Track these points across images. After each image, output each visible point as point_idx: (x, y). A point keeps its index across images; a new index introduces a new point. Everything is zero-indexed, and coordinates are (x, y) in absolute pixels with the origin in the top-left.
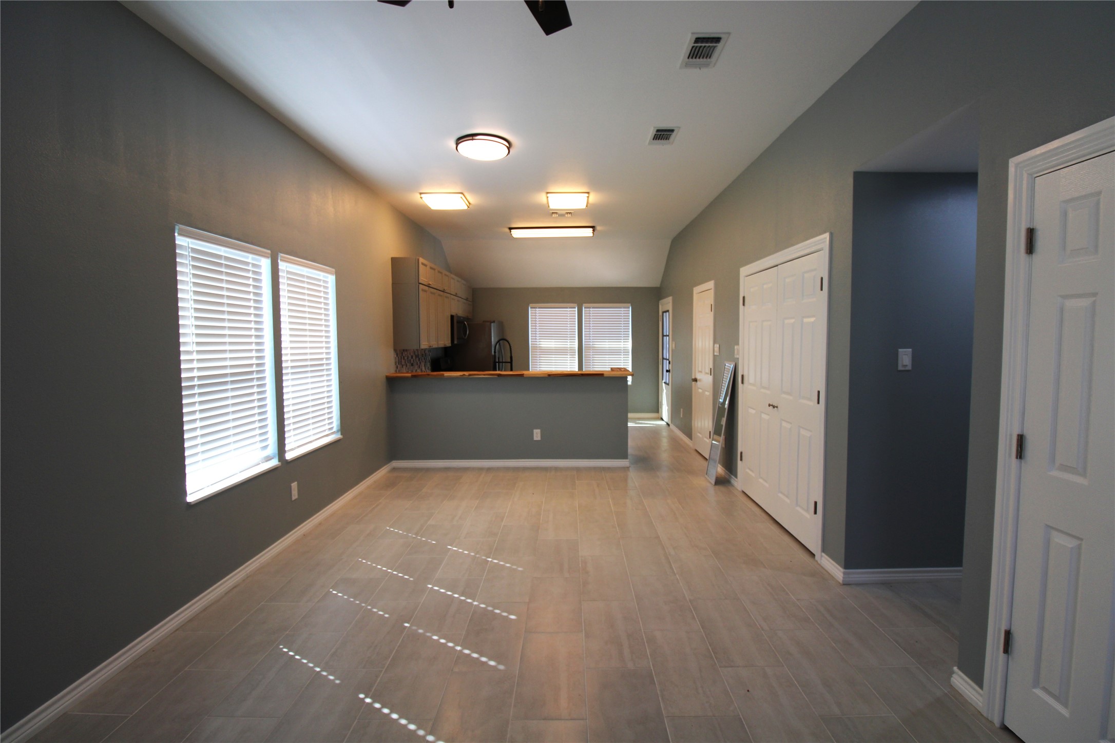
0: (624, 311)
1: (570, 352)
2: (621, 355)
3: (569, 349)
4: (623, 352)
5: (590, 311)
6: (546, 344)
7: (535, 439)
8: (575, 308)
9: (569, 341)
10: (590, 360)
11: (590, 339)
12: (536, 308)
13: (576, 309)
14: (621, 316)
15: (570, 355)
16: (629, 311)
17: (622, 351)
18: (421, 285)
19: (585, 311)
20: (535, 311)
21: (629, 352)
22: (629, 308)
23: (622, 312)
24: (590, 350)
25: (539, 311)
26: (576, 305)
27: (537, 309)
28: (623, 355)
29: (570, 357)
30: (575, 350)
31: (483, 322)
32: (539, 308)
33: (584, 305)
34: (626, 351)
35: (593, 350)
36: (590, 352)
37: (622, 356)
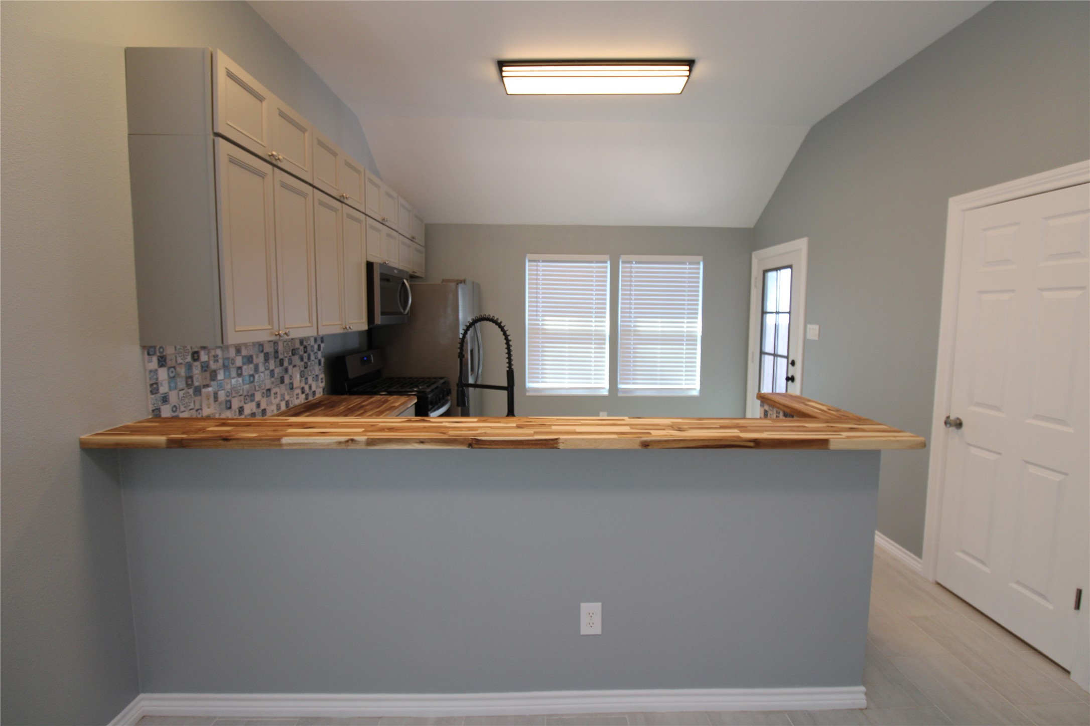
0: (690, 269)
1: (596, 339)
2: (683, 345)
3: (594, 333)
4: (687, 340)
5: (631, 268)
6: (553, 324)
7: (585, 630)
8: (606, 262)
9: (593, 320)
10: (630, 353)
11: (630, 317)
12: (539, 261)
13: (608, 265)
14: (685, 278)
15: (595, 344)
16: (699, 269)
17: (685, 339)
18: (221, 140)
19: (622, 268)
20: (537, 266)
21: (696, 340)
22: (699, 264)
23: (687, 271)
24: (630, 335)
25: (543, 266)
26: (607, 257)
27: (541, 264)
28: (687, 345)
29: (595, 348)
30: (604, 335)
31: (443, 281)
32: (543, 261)
33: (623, 257)
34: (691, 339)
35: (635, 335)
36: (630, 339)
37: (684, 347)
